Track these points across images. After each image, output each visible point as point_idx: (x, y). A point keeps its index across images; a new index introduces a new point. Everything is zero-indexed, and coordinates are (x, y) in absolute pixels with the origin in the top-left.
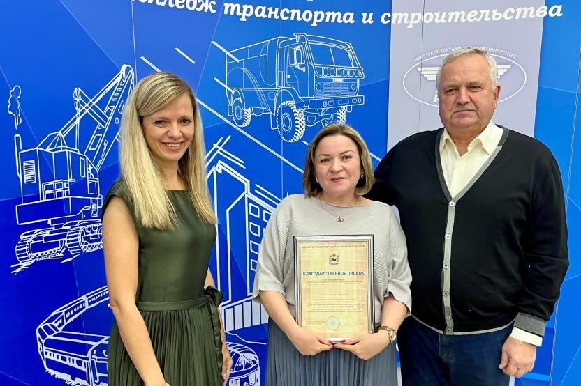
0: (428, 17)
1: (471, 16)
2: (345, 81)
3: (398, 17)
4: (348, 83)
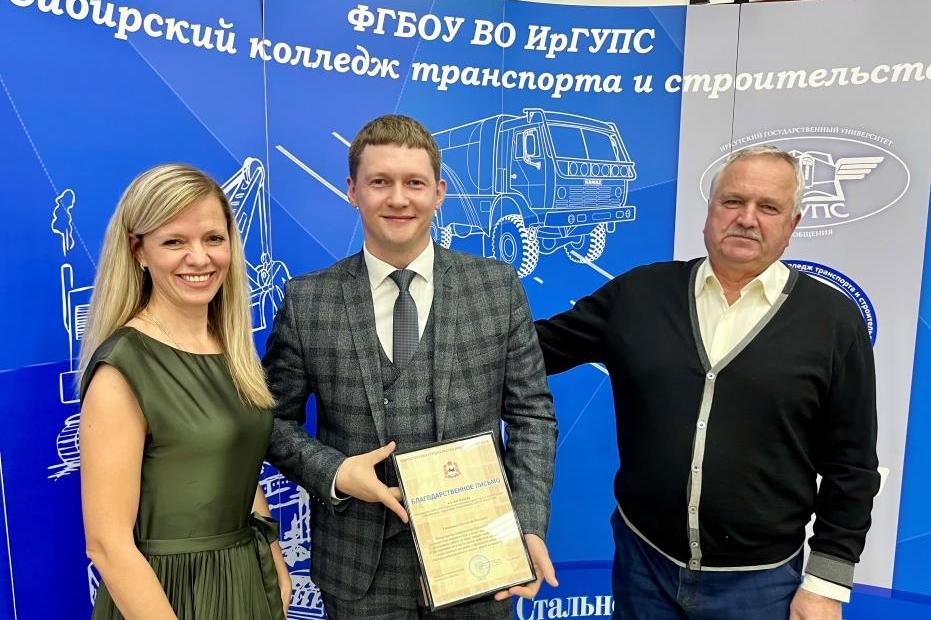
0: (743, 83)
1: (816, 79)
2: (604, 183)
3: (692, 81)
4: (609, 187)
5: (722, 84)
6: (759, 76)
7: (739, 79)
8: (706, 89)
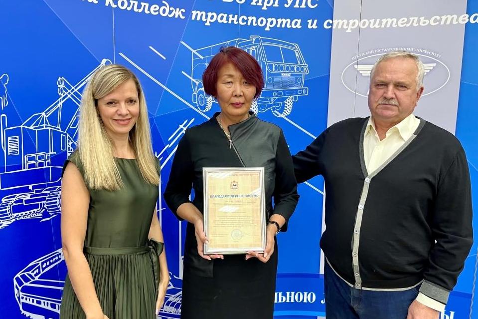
0: (364, 24)
1: (401, 23)
2: (292, 75)
3: (338, 23)
4: (294, 77)
5: (353, 25)
6: (372, 21)
7: (362, 22)
8: (345, 27)
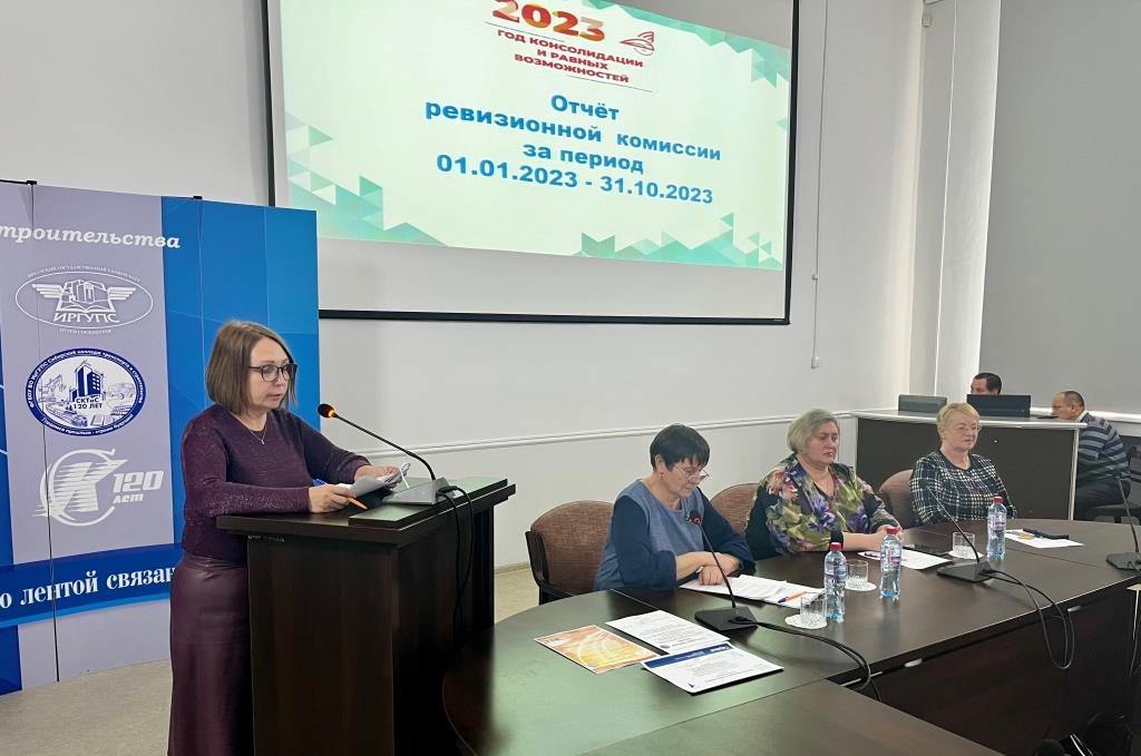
0: (39, 234)
1: (88, 237)
3: (3, 230)
5: (25, 233)
6: (50, 232)
7: (36, 231)
8: (13, 236)
